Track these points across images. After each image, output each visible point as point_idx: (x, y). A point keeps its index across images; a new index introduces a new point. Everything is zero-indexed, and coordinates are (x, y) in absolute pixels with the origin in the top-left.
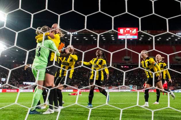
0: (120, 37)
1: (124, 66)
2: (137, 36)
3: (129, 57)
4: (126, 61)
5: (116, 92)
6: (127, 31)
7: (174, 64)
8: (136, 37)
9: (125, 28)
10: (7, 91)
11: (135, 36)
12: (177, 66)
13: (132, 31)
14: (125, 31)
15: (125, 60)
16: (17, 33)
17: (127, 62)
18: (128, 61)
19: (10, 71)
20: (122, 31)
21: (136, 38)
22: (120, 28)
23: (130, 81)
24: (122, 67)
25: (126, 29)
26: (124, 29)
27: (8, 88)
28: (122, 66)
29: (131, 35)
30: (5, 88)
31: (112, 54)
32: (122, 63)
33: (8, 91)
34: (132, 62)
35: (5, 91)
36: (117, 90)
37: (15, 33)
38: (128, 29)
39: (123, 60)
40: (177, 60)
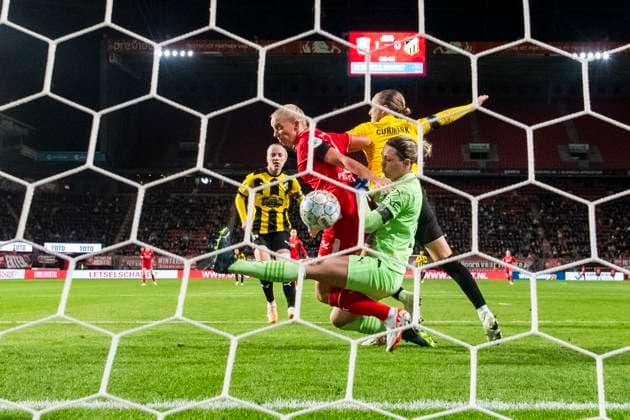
0: (356, 68)
2: (421, 64)
7: (565, 170)
8: (418, 68)
9: (375, 34)
11: (416, 64)
12: (576, 179)
13: (403, 45)
14: (377, 43)
22: (356, 33)
25: (380, 36)
26: (371, 37)
29: (398, 60)
38: (387, 38)
40: (574, 155)
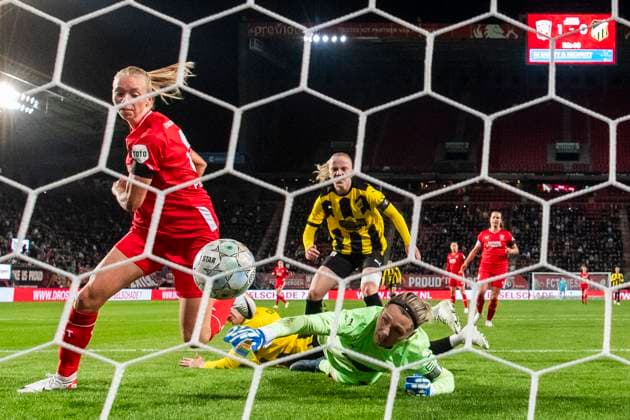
0: (536, 56)
1: (553, 184)
2: (611, 51)
3: (577, 145)
4: (565, 163)
5: (519, 301)
6: (566, 28)
8: (607, 56)
9: (557, 17)
10: (38, 294)
11: (605, 51)
13: (590, 30)
14: (560, 27)
15: (562, 156)
16: (65, 29)
17: (568, 165)
18: (571, 163)
19: (33, 195)
20: (543, 27)
21: (605, 60)
22: (536, 15)
23: (580, 250)
24: (546, 188)
25: (564, 19)
26: (552, 20)
27: (41, 285)
28: (547, 183)
29: (585, 46)
30: (30, 282)
31: (488, 121)
32: (547, 174)
33: (42, 297)
34: (591, 169)
35: (29, 297)
36: (522, 291)
37: (58, 28)
38: (572, 21)
39: (551, 160)
